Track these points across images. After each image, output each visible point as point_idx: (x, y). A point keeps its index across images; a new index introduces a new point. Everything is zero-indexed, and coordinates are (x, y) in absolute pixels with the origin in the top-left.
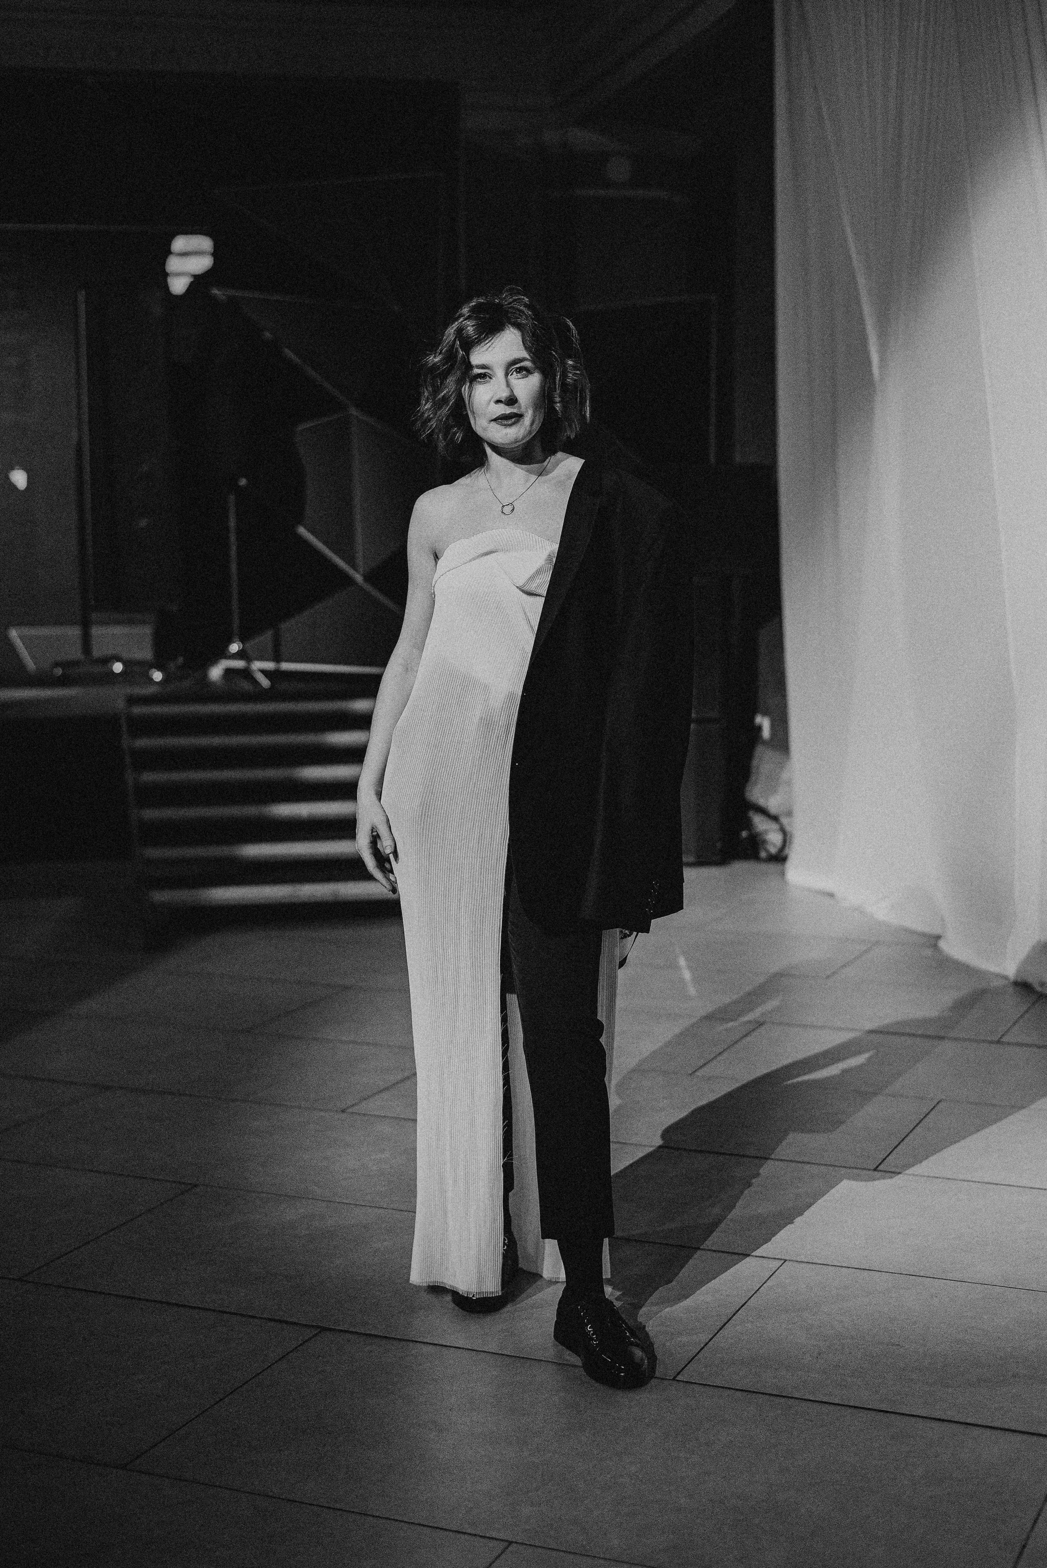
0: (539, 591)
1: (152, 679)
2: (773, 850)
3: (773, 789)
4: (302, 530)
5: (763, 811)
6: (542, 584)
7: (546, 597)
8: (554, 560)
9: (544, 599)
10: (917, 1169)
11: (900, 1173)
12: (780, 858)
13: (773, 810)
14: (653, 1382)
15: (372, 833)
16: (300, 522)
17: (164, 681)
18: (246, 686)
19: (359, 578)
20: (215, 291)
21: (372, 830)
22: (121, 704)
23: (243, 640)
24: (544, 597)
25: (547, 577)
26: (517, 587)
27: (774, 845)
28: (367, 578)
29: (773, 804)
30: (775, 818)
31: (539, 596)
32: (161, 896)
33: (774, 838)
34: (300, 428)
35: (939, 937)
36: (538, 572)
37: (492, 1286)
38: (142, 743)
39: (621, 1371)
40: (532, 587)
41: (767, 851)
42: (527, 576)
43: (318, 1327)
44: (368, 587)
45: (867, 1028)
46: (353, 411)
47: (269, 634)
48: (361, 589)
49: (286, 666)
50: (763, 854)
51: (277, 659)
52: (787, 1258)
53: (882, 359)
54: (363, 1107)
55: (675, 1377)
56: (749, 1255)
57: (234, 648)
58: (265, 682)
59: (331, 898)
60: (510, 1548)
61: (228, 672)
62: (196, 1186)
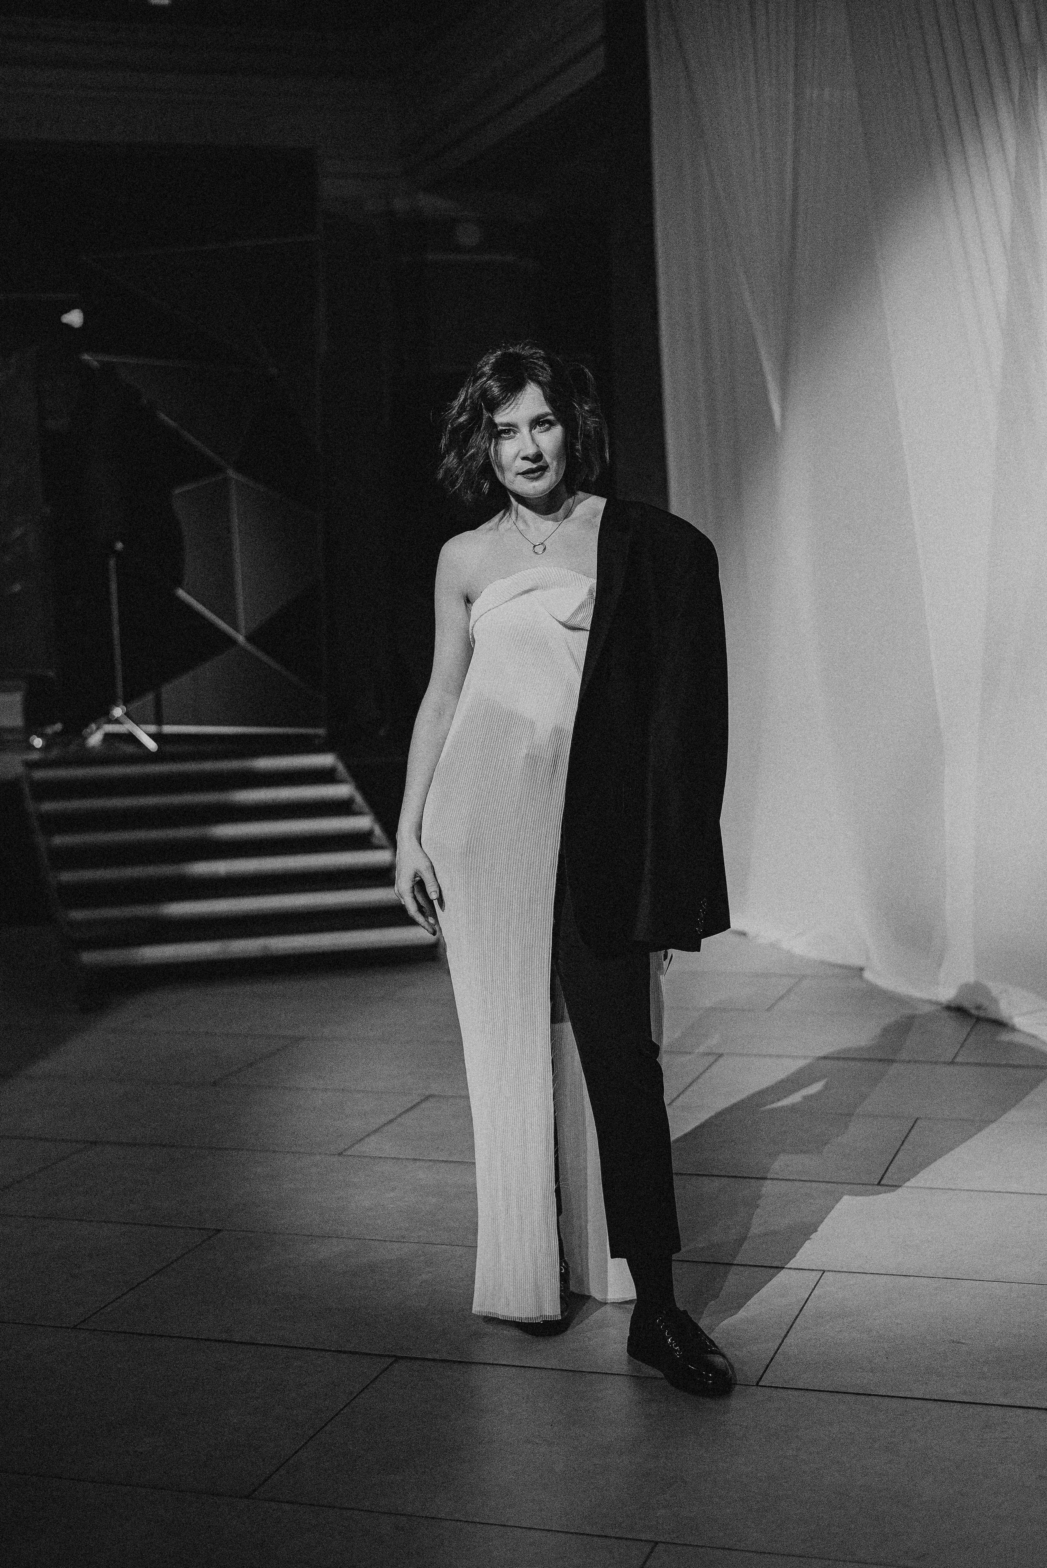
0: (582, 625)
1: (33, 746)
4: (181, 593)
6: (586, 619)
7: (590, 631)
8: (595, 594)
9: (588, 632)
10: (912, 1182)
11: (900, 1186)
14: (737, 1388)
15: (415, 878)
17: (45, 749)
18: (130, 749)
19: (241, 639)
21: (415, 875)
22: (20, 769)
23: (126, 703)
24: (587, 630)
25: (590, 611)
26: (560, 622)
28: (249, 638)
31: (582, 629)
32: (89, 957)
35: (861, 969)
36: (581, 607)
37: (551, 1309)
38: (48, 806)
39: (710, 1379)
40: (574, 622)
42: (572, 610)
43: (394, 1356)
44: (250, 647)
45: (817, 1055)
46: (232, 473)
47: (150, 697)
48: (243, 649)
49: (168, 729)
51: (159, 722)
52: (826, 1269)
53: (784, 408)
54: (358, 1149)
55: (758, 1383)
56: (784, 1268)
57: (118, 712)
58: (151, 745)
59: (259, 954)
60: (656, 1549)
61: (108, 737)
62: (219, 1231)
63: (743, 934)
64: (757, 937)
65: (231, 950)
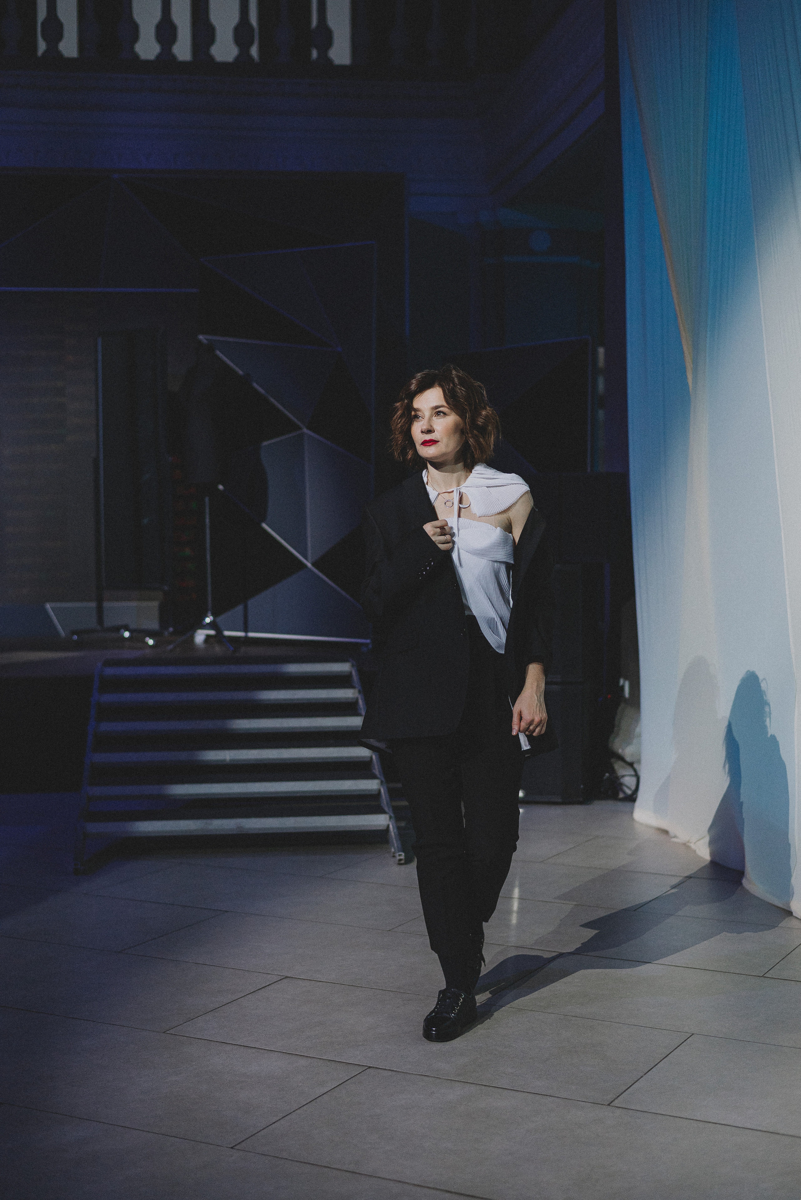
2: (629, 792)
3: (628, 741)
4: (264, 525)
5: (621, 758)
12: (632, 798)
13: (628, 759)
16: (264, 520)
19: (309, 565)
20: (201, 337)
22: (98, 665)
23: (215, 615)
27: (629, 788)
28: (314, 564)
29: (628, 752)
30: (631, 765)
33: (629, 781)
34: (265, 443)
41: (624, 792)
44: (316, 572)
46: (305, 430)
47: (240, 608)
48: (310, 572)
49: (251, 635)
50: (621, 795)
51: (246, 630)
57: (208, 620)
61: (208, 639)
63: (666, 832)
64: (675, 837)
65: (211, 827)
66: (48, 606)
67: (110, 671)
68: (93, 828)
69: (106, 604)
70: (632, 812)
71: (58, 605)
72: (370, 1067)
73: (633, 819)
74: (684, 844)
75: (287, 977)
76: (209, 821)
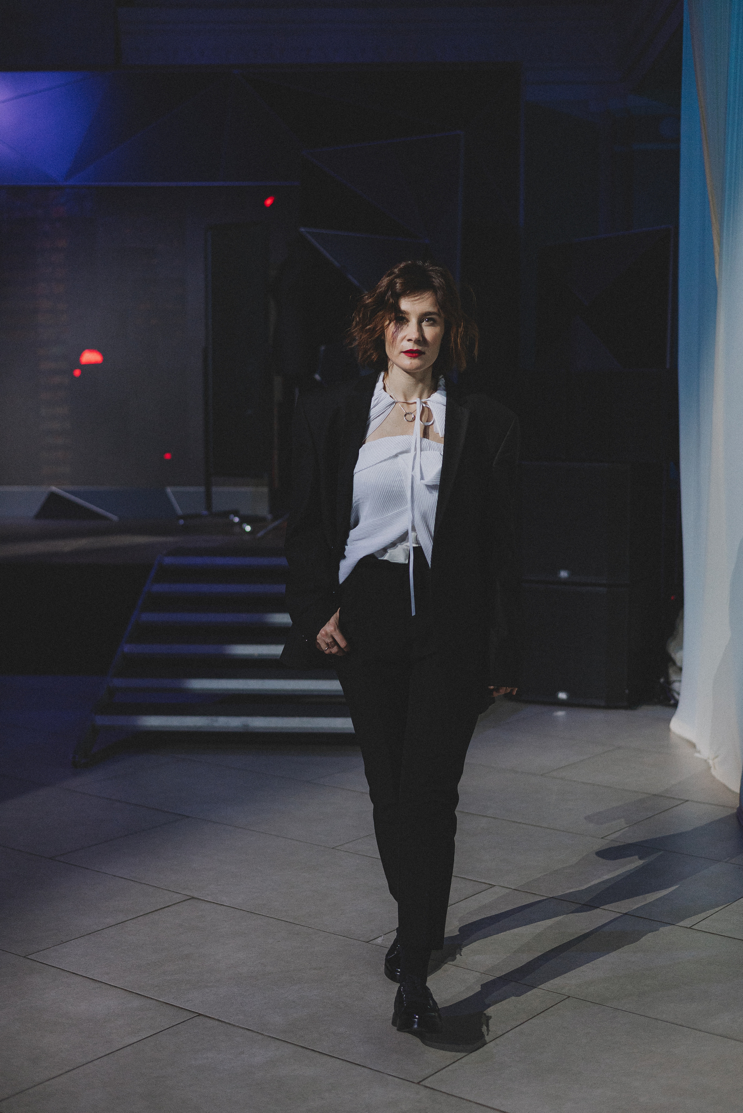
5: (674, 663)
13: (679, 664)
20: (302, 230)
27: (675, 694)
29: (678, 657)
30: (681, 670)
33: (678, 687)
41: (672, 698)
63: (693, 746)
64: (699, 752)
65: (216, 724)
66: (169, 490)
67: (168, 560)
68: (102, 720)
69: (214, 489)
70: (669, 721)
71: (179, 489)
72: (200, 1015)
73: (669, 729)
74: (706, 761)
75: (193, 898)
76: (214, 718)
